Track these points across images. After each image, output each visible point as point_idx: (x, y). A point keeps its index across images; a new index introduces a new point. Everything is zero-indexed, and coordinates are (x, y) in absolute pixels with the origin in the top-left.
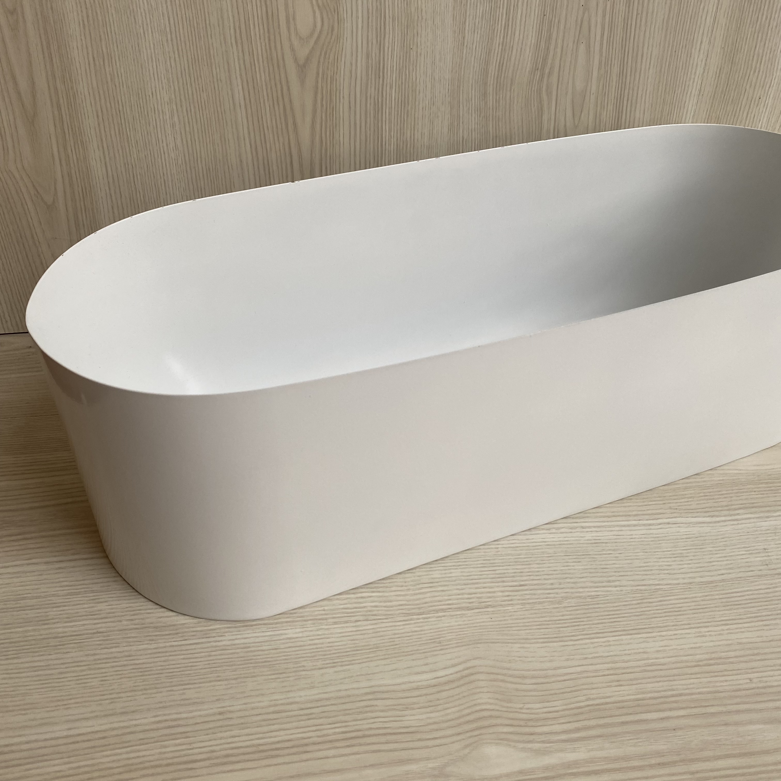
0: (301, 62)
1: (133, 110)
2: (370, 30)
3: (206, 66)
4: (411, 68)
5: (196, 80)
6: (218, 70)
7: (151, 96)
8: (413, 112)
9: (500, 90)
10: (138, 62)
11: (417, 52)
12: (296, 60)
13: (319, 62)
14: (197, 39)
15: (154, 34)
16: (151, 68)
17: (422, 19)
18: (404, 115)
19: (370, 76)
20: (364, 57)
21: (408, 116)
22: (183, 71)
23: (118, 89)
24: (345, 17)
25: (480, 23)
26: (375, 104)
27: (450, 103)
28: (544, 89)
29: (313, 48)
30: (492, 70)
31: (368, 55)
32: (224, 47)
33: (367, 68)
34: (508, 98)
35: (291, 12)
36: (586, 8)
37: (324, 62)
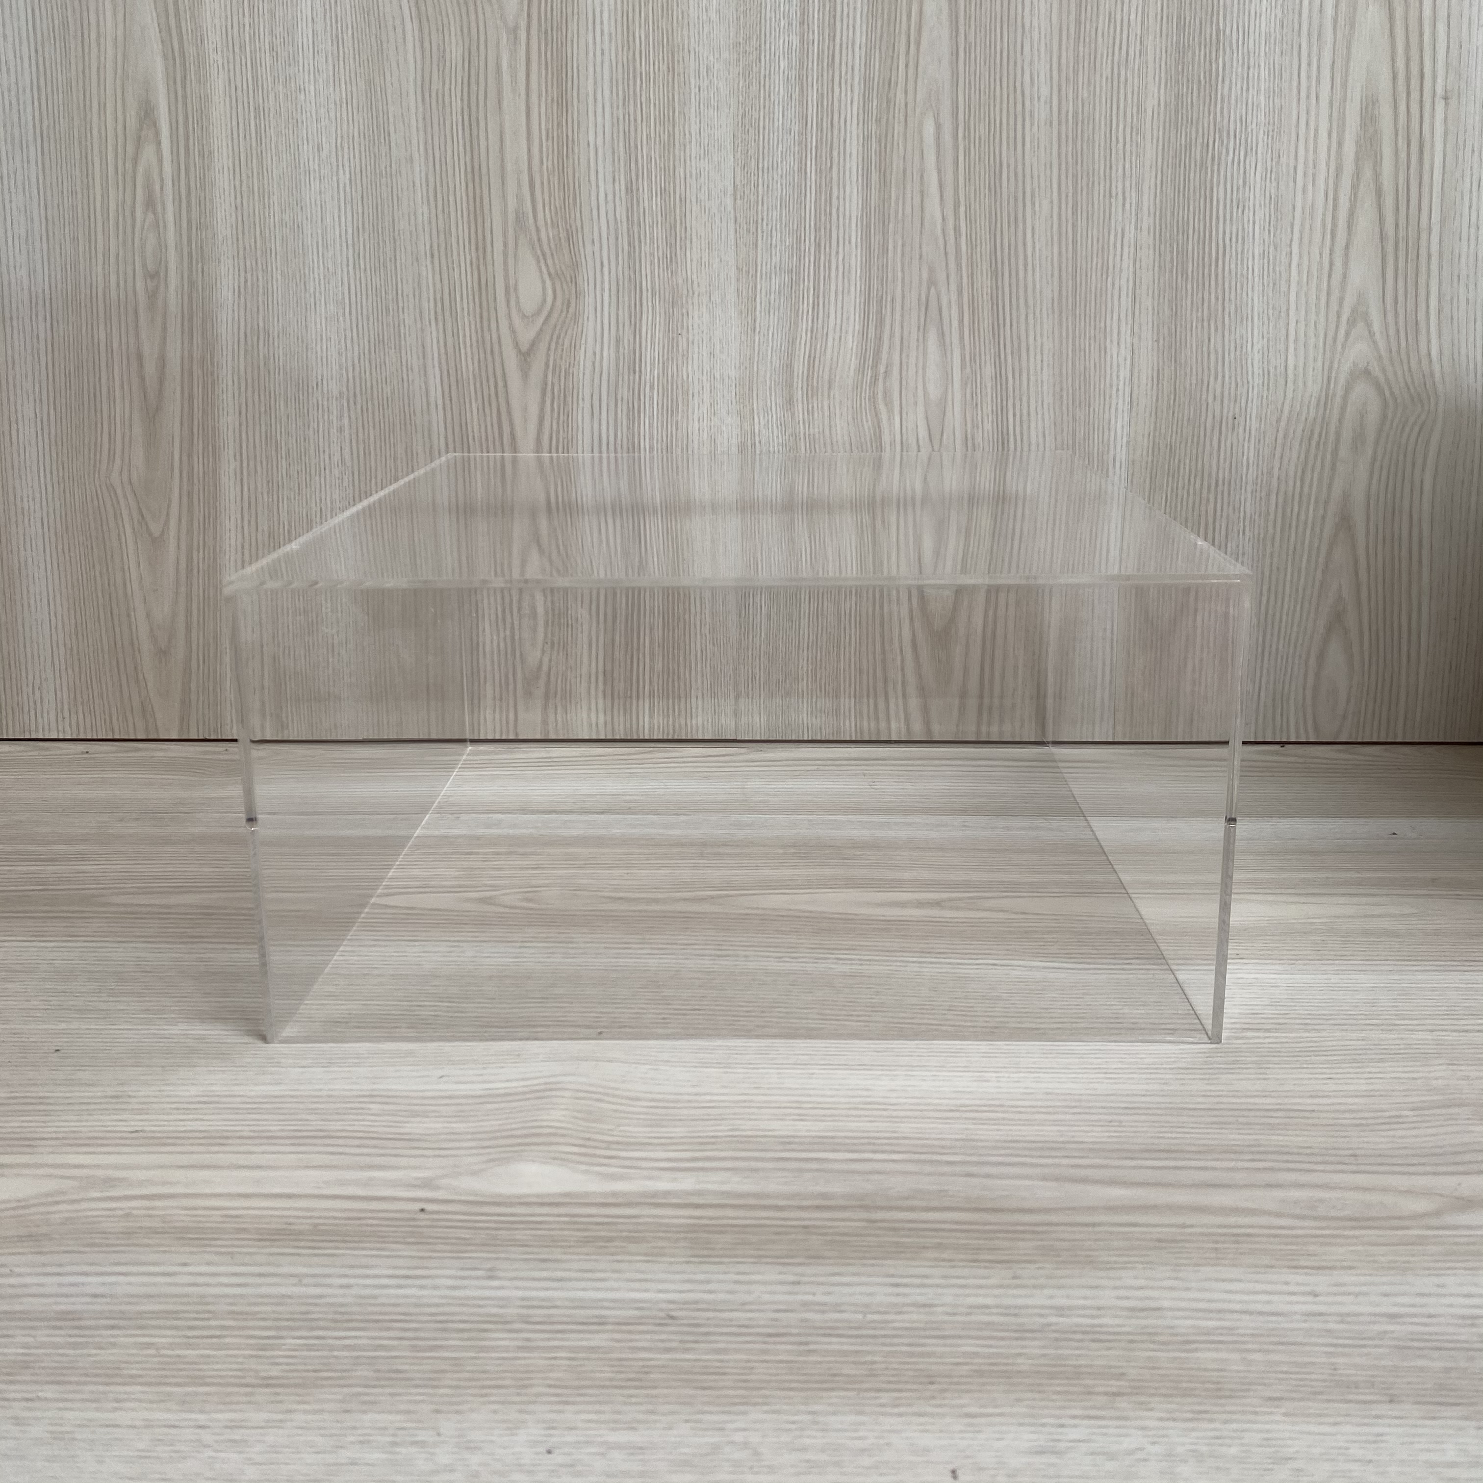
0: (524, 348)
1: (289, 406)
2: (621, 305)
3: (393, 349)
4: (680, 363)
5: (378, 366)
6: (409, 355)
7: (315, 386)
8: (685, 425)
9: (812, 397)
10: (303, 343)
11: (688, 339)
12: (517, 345)
13: (549, 349)
14: (384, 314)
15: (328, 308)
16: (319, 351)
17: (693, 293)
18: (672, 426)
19: (620, 371)
20: (611, 343)
21: (677, 429)
22: (362, 355)
23: (272, 375)
24: (586, 288)
25: (777, 300)
26: (629, 411)
27: (739, 413)
28: (880, 396)
29: (541, 330)
30: (800, 367)
31: (618, 341)
32: (419, 326)
33: (617, 359)
34: (826, 408)
35: (512, 282)
36: (932, 282)
37: (556, 349)
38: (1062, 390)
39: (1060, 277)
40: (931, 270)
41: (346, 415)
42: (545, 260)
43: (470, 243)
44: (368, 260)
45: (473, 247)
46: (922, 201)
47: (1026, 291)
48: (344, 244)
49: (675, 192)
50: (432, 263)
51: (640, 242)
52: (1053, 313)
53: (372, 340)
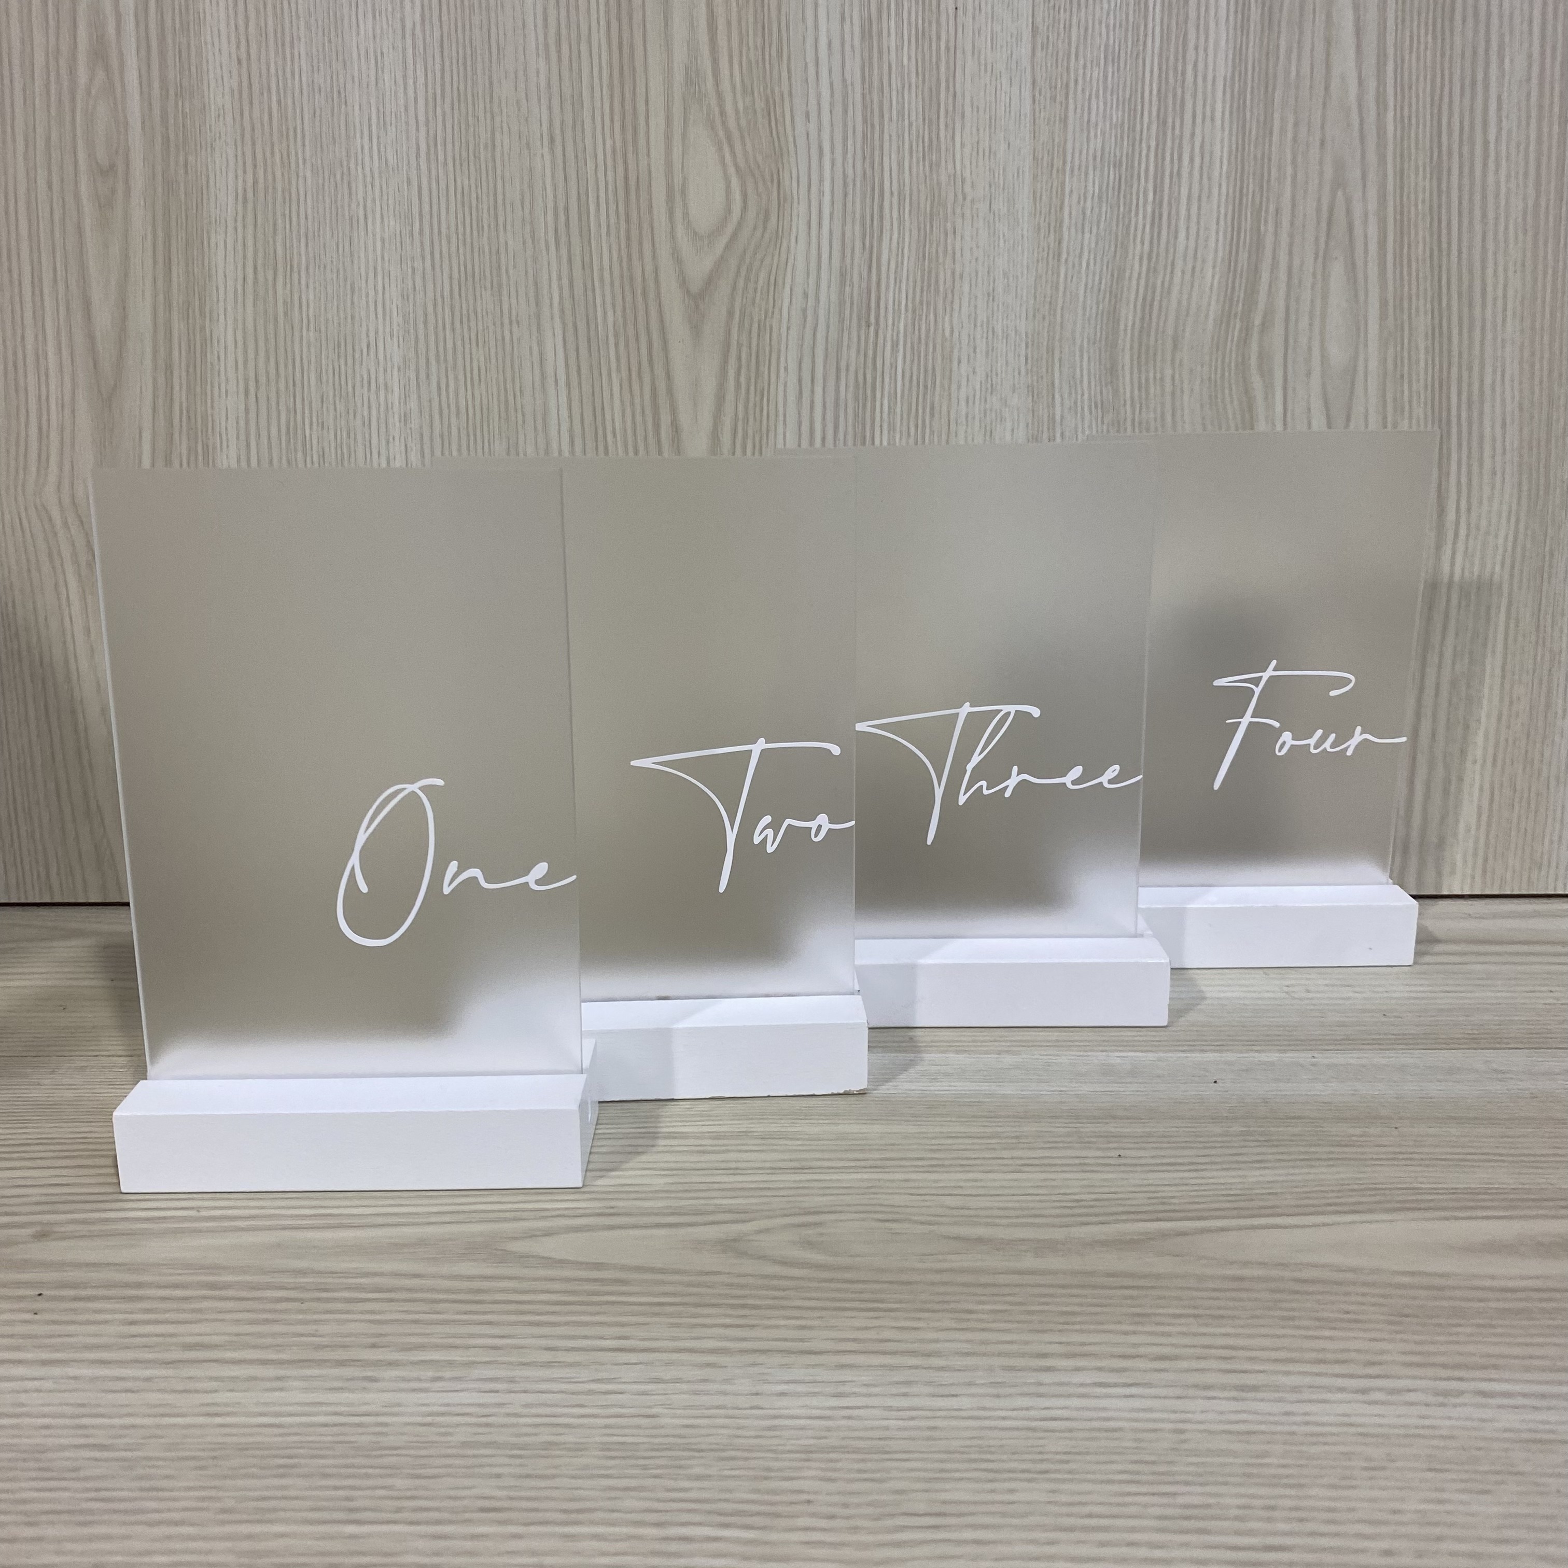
0: (696, 287)
1: (324, 380)
2: (849, 219)
3: (489, 292)
4: (940, 308)
5: (465, 320)
6: (514, 301)
7: (365, 350)
8: (945, 408)
9: (1147, 363)
10: (345, 280)
11: (953, 273)
12: (683, 282)
13: (734, 288)
14: (475, 233)
15: (386, 220)
16: (372, 293)
17: (964, 199)
18: (924, 412)
19: (847, 323)
20: (833, 279)
21: (932, 415)
22: (439, 300)
23: (297, 334)
24: (795, 192)
25: (1096, 210)
26: (857, 387)
27: (1030, 388)
28: (1253, 361)
29: (722, 257)
30: (1128, 315)
31: (843, 275)
32: (529, 252)
33: (842, 303)
34: (1168, 380)
35: (678, 180)
36: (1339, 183)
37: (746, 288)
38: (1533, 354)
39: (1538, 175)
40: (1340, 166)
41: (414, 396)
42: (731, 147)
43: (612, 120)
44: (449, 146)
45: (617, 125)
46: (1328, 55)
47: (1484, 197)
48: (412, 122)
49: (939, 38)
50: (552, 150)
51: (882, 116)
52: (1525, 231)
53: (456, 275)
